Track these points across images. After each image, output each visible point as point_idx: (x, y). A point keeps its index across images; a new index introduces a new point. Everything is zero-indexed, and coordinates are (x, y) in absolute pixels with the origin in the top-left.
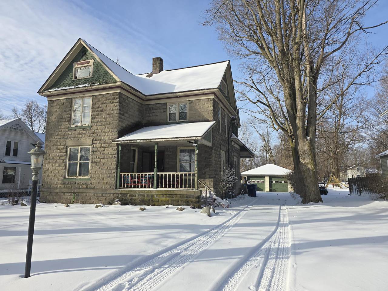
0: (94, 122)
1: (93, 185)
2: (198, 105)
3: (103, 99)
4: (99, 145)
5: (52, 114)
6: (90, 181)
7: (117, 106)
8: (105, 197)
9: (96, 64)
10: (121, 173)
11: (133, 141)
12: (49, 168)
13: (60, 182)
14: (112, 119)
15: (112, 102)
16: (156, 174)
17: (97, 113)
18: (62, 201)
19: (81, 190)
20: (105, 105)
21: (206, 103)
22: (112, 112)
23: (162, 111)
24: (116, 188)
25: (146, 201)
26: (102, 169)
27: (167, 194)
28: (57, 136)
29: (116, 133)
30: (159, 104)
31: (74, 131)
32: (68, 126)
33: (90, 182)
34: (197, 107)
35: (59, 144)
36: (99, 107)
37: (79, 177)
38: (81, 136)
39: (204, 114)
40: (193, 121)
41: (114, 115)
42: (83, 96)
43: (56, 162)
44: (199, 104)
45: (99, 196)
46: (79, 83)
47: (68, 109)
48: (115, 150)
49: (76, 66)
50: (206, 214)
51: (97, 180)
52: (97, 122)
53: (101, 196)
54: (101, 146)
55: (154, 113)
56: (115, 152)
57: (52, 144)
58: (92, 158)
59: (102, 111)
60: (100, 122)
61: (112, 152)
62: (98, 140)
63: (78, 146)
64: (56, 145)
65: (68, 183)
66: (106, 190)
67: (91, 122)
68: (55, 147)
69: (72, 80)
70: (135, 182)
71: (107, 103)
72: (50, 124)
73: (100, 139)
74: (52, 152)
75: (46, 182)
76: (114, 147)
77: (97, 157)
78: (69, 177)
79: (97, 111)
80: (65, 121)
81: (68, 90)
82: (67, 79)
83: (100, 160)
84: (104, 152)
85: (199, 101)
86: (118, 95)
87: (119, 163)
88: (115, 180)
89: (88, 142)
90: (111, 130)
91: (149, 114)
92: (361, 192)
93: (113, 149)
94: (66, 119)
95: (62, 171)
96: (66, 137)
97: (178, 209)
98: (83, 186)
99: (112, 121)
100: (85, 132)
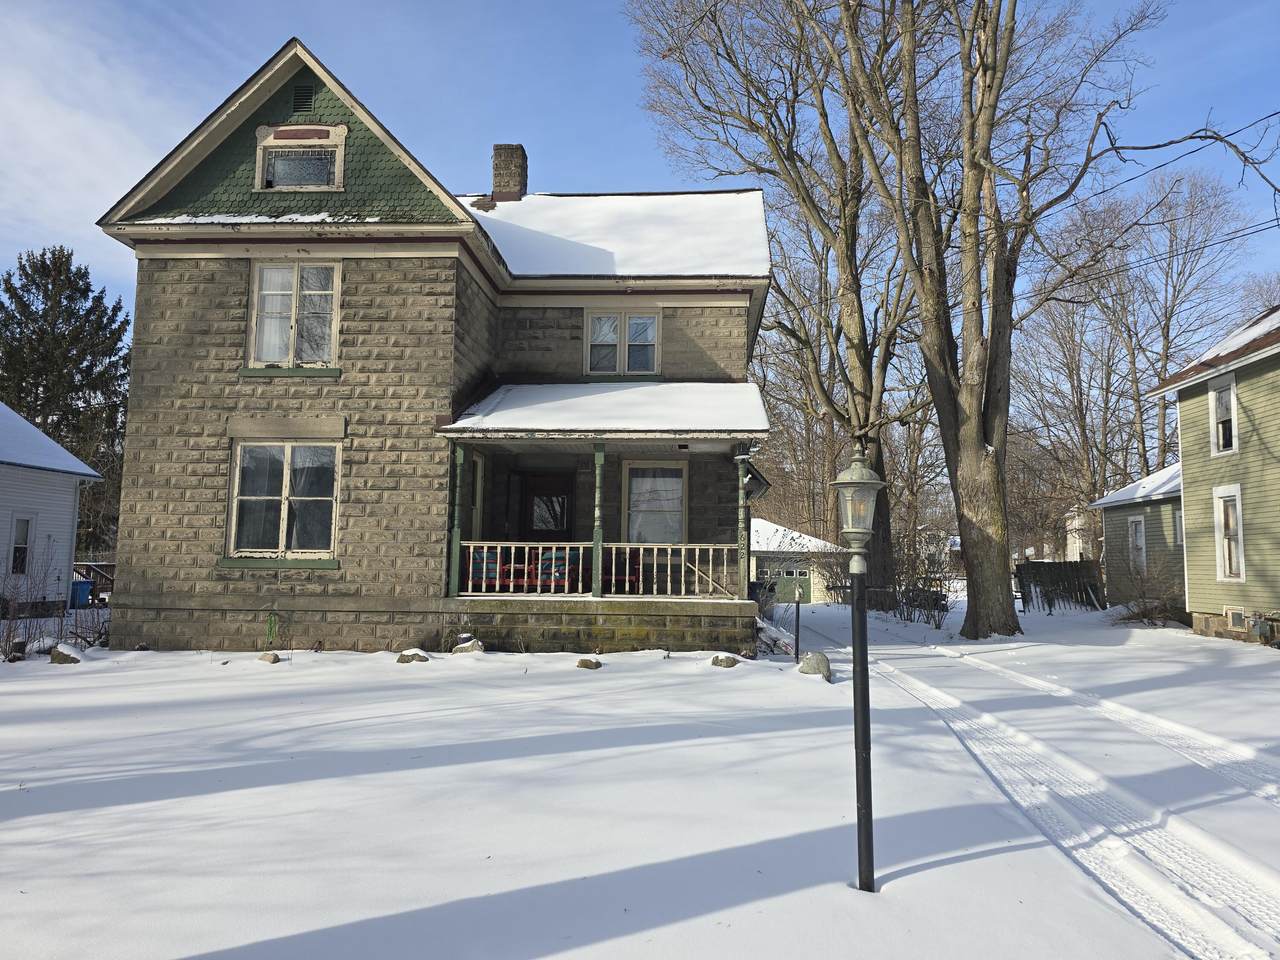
0: (353, 355)
1: (354, 582)
2: (696, 326)
3: (392, 277)
4: (377, 442)
5: (157, 313)
6: (339, 568)
7: (450, 307)
8: (404, 627)
9: (358, 142)
10: (465, 543)
11: (518, 435)
12: (148, 521)
13: (204, 572)
14: (430, 351)
15: (427, 289)
16: (600, 547)
17: (364, 325)
18: (215, 641)
19: (301, 602)
20: (398, 299)
21: (722, 321)
22: (429, 326)
23: (567, 333)
24: (447, 595)
25: (565, 636)
26: (387, 528)
27: (642, 613)
28: (184, 397)
29: (447, 402)
30: (556, 313)
31: (264, 383)
32: (235, 363)
33: (337, 574)
34: (692, 333)
35: (196, 429)
36: (370, 306)
37: (290, 556)
38: (295, 403)
39: (715, 358)
40: (680, 376)
41: (436, 337)
42: (303, 255)
43: (183, 495)
44: (698, 324)
45: (379, 623)
46: (284, 204)
47: (235, 300)
48: (440, 463)
49: (271, 141)
50: (821, 675)
51: (369, 566)
52: (367, 358)
53: (387, 623)
54: (383, 444)
55: (537, 338)
56: (442, 470)
57: (162, 426)
58: (348, 487)
59: (384, 319)
60: (379, 357)
61: (430, 467)
62: (371, 423)
63: (283, 439)
64: (181, 433)
65: (242, 576)
66: (408, 602)
67: (340, 357)
68: (180, 441)
69: (253, 191)
70: (519, 574)
71: (408, 294)
72: (150, 351)
73: (381, 418)
74: (164, 456)
75: (138, 571)
76: (438, 449)
77: (366, 483)
78: (243, 555)
79: (364, 318)
80: (222, 345)
81: (243, 229)
82: (226, 183)
83: (381, 496)
84: (397, 467)
85: (699, 311)
86: (450, 268)
87: (457, 508)
88: (444, 567)
89: (326, 429)
90: (423, 391)
91: (517, 342)
92: (1051, 605)
93: (432, 457)
94: (228, 336)
95: (214, 531)
96: (231, 403)
97: (716, 662)
98: (309, 586)
99: (426, 358)
100: (312, 390)
